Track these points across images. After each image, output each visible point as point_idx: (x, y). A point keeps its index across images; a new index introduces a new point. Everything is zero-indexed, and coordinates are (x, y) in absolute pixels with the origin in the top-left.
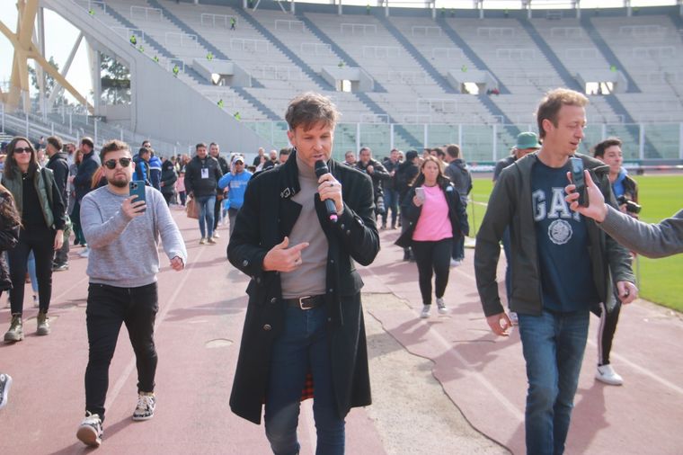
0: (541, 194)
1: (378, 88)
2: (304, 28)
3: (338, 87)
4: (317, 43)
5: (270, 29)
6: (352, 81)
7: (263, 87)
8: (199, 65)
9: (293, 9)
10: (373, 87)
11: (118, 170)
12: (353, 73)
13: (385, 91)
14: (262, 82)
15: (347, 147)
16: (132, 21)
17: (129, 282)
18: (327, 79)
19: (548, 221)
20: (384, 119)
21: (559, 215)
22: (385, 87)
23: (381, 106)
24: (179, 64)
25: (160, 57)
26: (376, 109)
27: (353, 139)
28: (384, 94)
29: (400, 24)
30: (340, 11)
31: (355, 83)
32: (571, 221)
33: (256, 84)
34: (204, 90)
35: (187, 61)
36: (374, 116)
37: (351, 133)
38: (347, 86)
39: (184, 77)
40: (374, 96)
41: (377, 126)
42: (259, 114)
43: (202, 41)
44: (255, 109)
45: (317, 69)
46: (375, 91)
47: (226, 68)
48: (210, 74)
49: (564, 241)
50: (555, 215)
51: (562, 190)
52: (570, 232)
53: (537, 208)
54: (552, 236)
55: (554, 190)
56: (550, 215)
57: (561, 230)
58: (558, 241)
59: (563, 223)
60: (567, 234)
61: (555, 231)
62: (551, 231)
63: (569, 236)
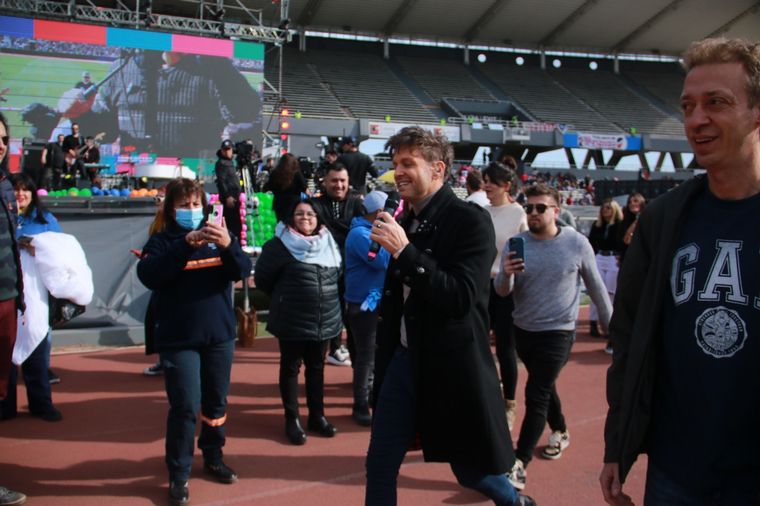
0: (692, 252)
21: (723, 296)
49: (727, 351)
50: (715, 296)
51: (737, 245)
52: (741, 335)
53: (679, 280)
54: (701, 339)
55: (721, 244)
56: (703, 296)
57: (722, 329)
58: (713, 350)
59: (729, 313)
60: (735, 338)
61: (708, 330)
62: (700, 328)
63: (738, 343)
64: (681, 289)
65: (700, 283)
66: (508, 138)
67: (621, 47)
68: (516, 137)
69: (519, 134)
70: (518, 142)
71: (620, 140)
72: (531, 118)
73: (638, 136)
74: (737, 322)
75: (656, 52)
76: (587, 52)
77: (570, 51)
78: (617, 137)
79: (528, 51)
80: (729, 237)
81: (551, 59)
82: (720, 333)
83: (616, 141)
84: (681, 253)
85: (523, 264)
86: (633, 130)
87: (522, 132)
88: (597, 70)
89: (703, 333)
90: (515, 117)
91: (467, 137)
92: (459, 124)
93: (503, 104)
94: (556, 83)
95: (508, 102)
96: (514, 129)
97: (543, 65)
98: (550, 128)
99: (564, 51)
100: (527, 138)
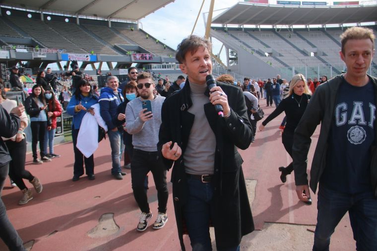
0: (344, 106)
1: (324, 55)
2: (297, 36)
3: (309, 54)
4: (301, 41)
5: (285, 37)
6: (314, 53)
7: (283, 56)
8: (261, 50)
9: (292, 30)
10: (322, 54)
11: (144, 90)
12: (315, 50)
13: (327, 55)
14: (282, 54)
15: (314, 76)
16: (239, 38)
17: (148, 149)
18: (306, 52)
19: (347, 126)
20: (327, 65)
21: (357, 122)
22: (327, 54)
23: (326, 60)
24: (254, 50)
25: (248, 48)
26: (324, 62)
27: (316, 73)
28: (327, 57)
29: (330, 33)
30: (309, 30)
31: (315, 53)
32: (366, 127)
33: (280, 55)
34: (262, 58)
35: (256, 49)
36: (324, 65)
37: (315, 70)
38: (312, 54)
39: (255, 54)
40: (323, 57)
41: (325, 68)
42: (282, 65)
43: (262, 43)
44: (280, 64)
45: (302, 49)
46: (323, 55)
47: (270, 50)
48: (264, 53)
49: (359, 142)
50: (354, 122)
51: (361, 103)
52: (364, 136)
53: (340, 116)
54: (350, 138)
55: (355, 103)
56: (350, 122)
57: (357, 134)
58: (354, 142)
59: (360, 128)
60: (362, 137)
61: (352, 135)
62: (349, 134)
63: (363, 139)
64: (341, 119)
65: (349, 118)
66: (36, 57)
67: (80, 12)
68: (39, 56)
69: (40, 54)
70: (40, 58)
71: (87, 56)
72: (44, 46)
73: (95, 55)
74: (363, 131)
75: (95, 15)
76: (64, 14)
77: (55, 13)
78: (86, 55)
79: (34, 11)
80: (358, 100)
81: (46, 16)
82: (357, 136)
83: (85, 57)
84: (339, 106)
85: (152, 114)
86: (93, 52)
87: (42, 54)
88: (68, 22)
89: (351, 136)
90: (37, 46)
91: (14, 56)
92: (9, 49)
93: (27, 39)
94: (51, 28)
95: (30, 38)
96: (38, 52)
97: (42, 19)
98: (54, 52)
99: (52, 12)
100: (45, 56)
